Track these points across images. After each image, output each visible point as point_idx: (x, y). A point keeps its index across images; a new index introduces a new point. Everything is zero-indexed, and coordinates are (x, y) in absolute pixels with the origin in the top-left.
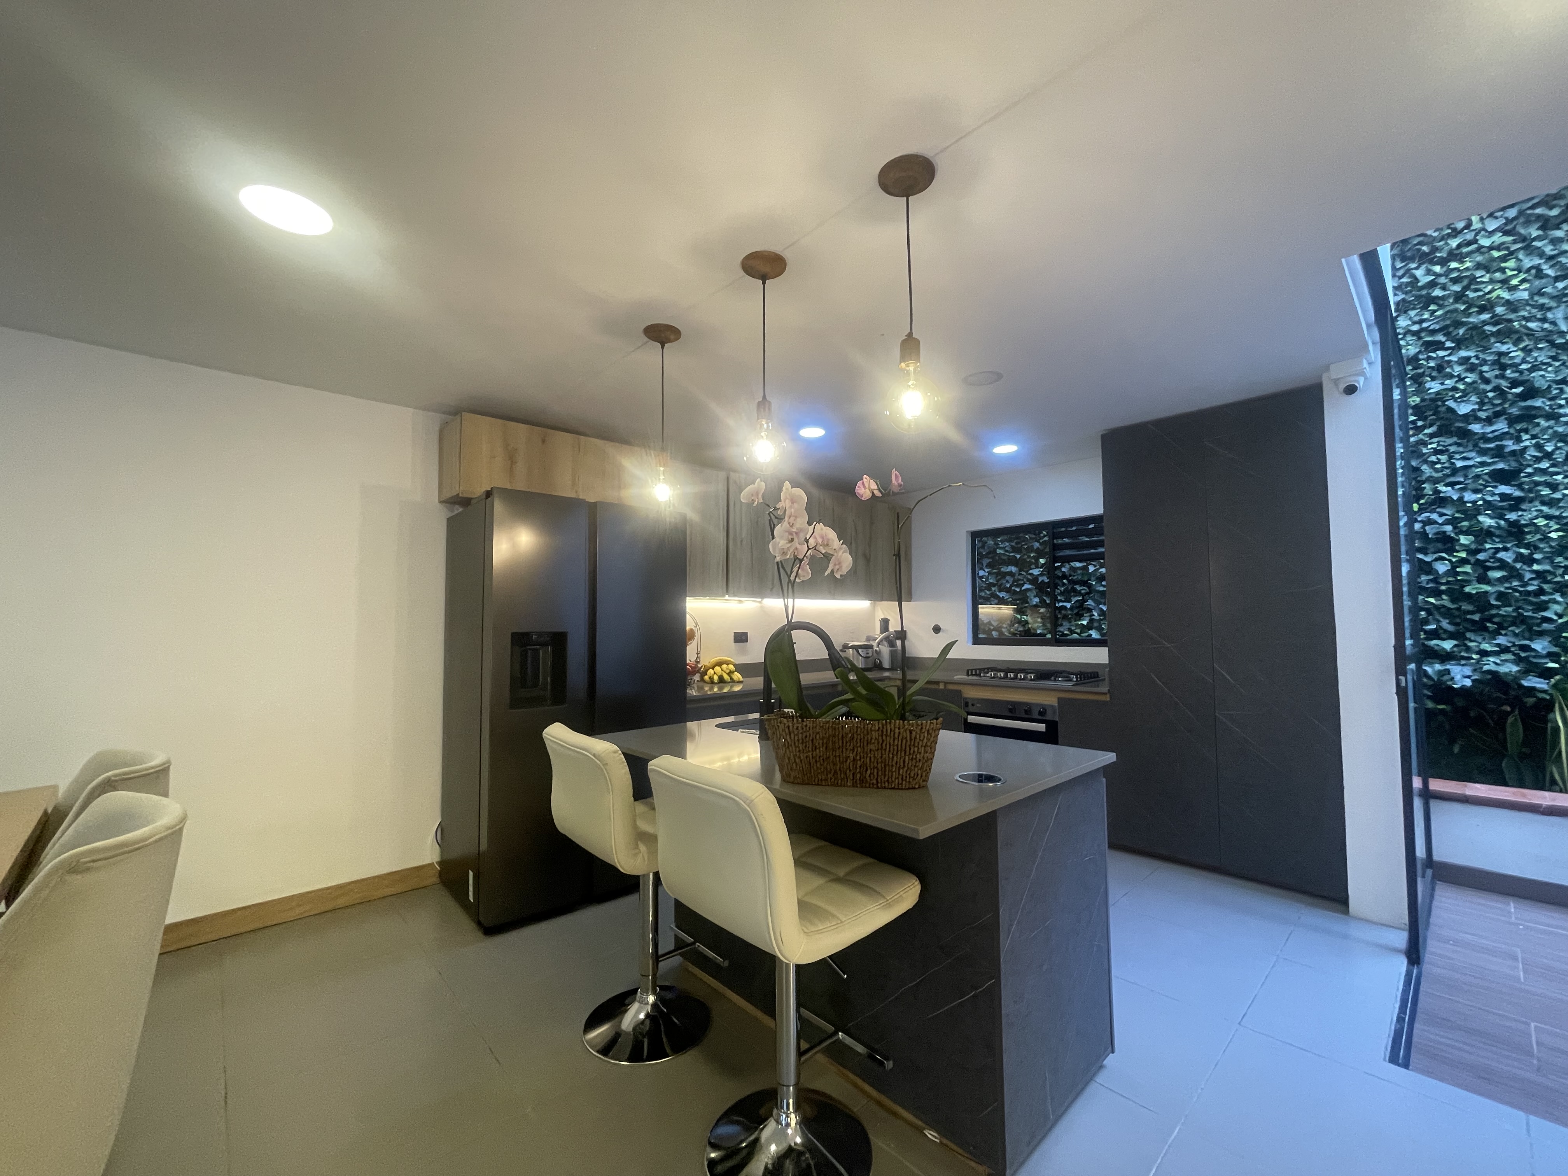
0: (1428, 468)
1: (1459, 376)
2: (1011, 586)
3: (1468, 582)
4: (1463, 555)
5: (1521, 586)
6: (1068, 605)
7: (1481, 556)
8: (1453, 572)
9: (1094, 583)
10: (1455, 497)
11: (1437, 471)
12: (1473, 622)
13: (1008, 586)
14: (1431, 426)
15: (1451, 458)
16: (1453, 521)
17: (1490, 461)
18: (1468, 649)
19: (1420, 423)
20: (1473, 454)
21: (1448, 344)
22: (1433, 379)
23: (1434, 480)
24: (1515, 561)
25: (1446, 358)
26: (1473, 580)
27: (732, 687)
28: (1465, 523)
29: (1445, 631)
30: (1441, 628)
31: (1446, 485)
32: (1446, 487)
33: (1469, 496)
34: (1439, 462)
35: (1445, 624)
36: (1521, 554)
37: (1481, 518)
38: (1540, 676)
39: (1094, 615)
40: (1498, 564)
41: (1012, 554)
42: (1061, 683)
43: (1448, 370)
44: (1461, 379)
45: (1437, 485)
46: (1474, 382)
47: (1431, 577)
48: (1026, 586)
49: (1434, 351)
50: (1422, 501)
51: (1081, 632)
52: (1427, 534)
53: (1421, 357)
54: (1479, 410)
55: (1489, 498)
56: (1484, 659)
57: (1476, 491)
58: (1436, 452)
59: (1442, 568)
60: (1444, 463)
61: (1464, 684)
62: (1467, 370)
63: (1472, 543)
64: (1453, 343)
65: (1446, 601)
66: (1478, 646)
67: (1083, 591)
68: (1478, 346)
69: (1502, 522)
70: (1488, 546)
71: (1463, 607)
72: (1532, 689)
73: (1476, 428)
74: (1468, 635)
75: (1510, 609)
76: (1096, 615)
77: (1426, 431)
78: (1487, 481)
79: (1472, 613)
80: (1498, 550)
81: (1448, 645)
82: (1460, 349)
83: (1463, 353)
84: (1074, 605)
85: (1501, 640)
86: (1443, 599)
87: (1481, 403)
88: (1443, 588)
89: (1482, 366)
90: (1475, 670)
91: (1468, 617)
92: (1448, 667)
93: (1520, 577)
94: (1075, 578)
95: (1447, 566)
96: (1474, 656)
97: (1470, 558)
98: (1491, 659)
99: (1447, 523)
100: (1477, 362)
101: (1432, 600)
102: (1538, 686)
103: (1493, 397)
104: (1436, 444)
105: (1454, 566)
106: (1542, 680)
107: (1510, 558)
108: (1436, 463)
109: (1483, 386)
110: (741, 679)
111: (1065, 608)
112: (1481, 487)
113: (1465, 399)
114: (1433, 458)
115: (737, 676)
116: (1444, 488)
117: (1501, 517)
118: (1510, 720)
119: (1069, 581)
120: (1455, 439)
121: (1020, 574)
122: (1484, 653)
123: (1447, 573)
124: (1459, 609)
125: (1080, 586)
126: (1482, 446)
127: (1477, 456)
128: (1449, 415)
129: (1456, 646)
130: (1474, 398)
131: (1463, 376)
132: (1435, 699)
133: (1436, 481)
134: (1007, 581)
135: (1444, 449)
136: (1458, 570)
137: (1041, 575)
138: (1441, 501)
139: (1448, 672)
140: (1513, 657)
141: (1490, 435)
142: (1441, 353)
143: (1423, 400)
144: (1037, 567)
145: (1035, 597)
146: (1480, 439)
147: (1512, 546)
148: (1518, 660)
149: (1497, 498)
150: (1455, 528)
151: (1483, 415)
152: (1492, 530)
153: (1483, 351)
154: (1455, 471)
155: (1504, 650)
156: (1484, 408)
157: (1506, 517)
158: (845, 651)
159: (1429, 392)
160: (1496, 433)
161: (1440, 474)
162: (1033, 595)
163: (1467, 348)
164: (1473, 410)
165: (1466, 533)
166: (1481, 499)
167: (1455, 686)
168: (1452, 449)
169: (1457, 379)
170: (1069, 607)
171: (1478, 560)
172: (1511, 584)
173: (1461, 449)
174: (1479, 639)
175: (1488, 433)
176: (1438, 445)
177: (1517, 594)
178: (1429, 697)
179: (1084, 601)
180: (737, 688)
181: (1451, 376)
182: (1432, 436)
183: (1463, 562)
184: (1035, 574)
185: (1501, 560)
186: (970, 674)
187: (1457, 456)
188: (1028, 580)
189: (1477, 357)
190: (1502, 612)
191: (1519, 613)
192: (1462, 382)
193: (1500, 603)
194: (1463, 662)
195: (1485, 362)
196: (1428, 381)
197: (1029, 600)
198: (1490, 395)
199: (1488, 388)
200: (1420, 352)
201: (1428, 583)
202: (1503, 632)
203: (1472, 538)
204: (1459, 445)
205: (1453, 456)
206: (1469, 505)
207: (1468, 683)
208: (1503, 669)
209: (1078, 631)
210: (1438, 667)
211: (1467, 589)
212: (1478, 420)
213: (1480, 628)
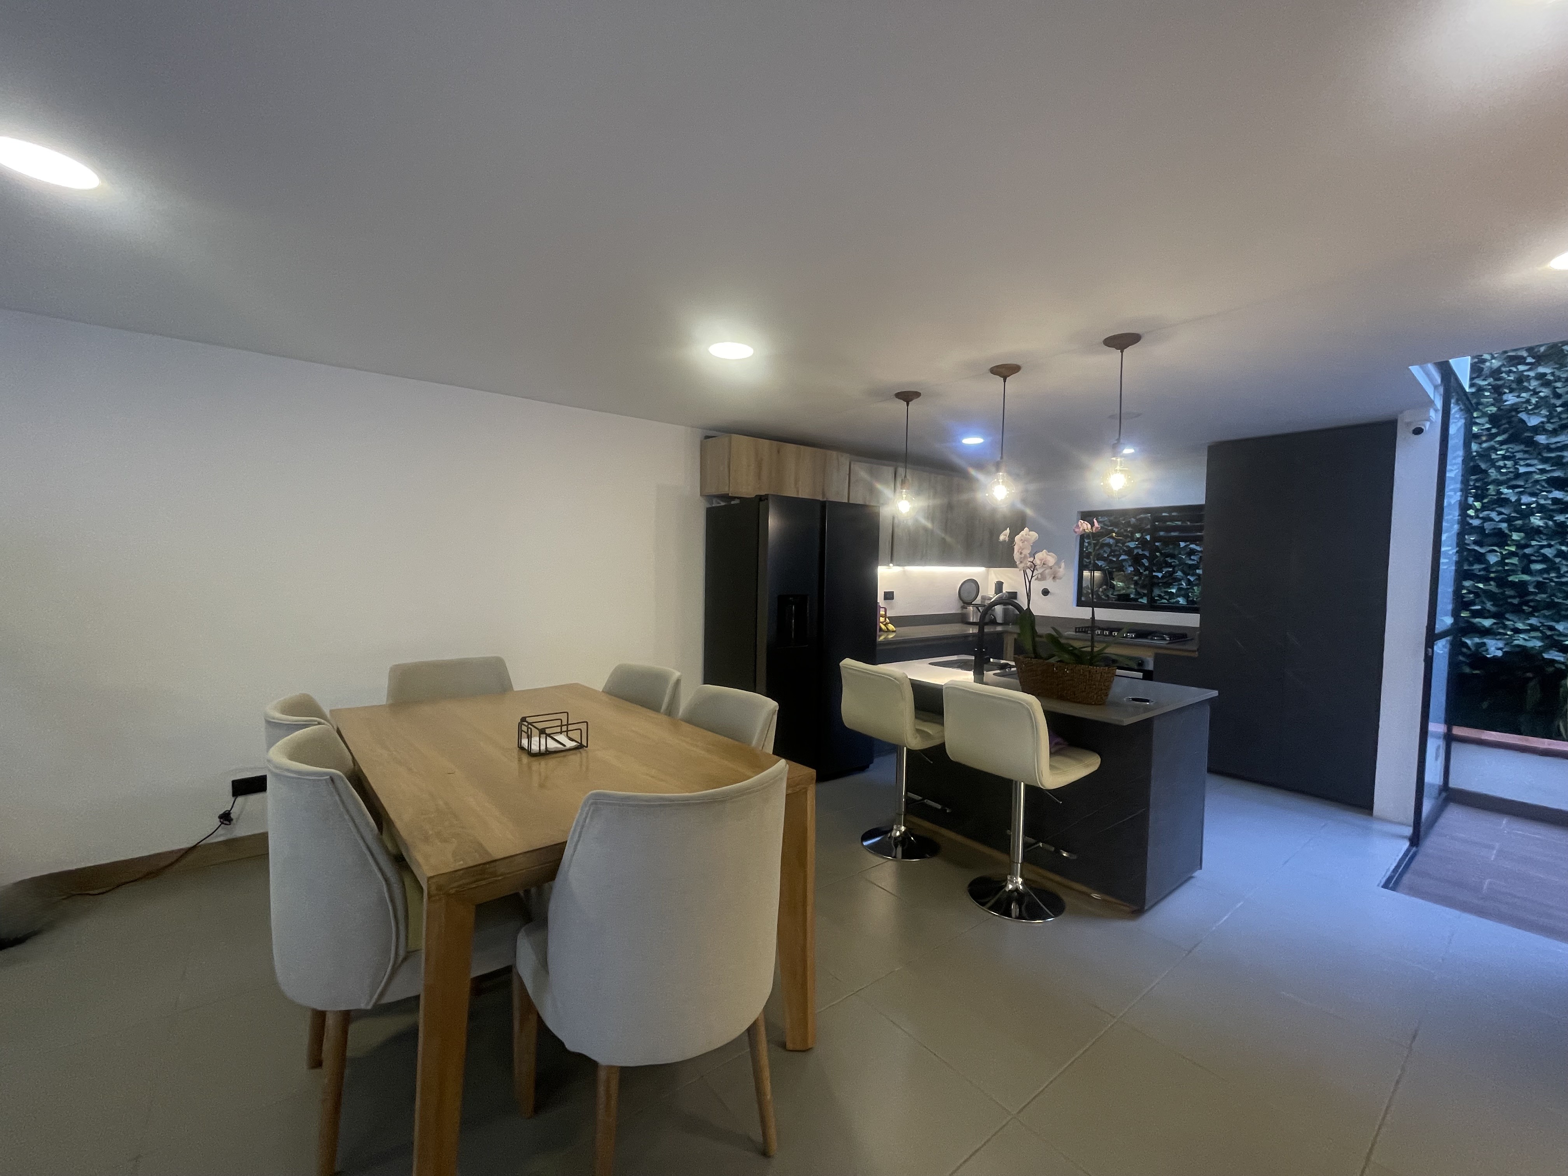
0: (1495, 472)
1: (1534, 390)
2: (1108, 556)
3: (1513, 572)
4: (1513, 549)
5: (1557, 577)
6: (1160, 575)
7: (1528, 551)
8: (1502, 563)
9: (1184, 557)
10: (1513, 499)
11: (1502, 474)
12: (1512, 604)
13: (1106, 555)
14: (1504, 432)
15: (1516, 463)
16: (1509, 520)
17: (1550, 468)
18: (1505, 627)
19: (1494, 431)
20: (1535, 462)
21: (1530, 360)
22: (1512, 391)
23: (1497, 483)
24: (1556, 556)
25: (1525, 373)
26: (1519, 570)
27: (887, 635)
28: (1519, 522)
29: (1489, 611)
30: (1485, 609)
31: (1508, 488)
32: (1508, 489)
33: (1525, 499)
34: (1505, 466)
35: (1489, 605)
36: (1563, 551)
37: (1532, 519)
38: (1560, 651)
39: (1182, 585)
40: (1540, 558)
41: (1110, 528)
42: (1157, 642)
43: (1525, 384)
44: (1535, 393)
45: (1500, 487)
46: (1546, 397)
47: (1483, 566)
48: (1123, 557)
49: (1515, 365)
50: (1485, 501)
51: (1170, 599)
52: (1485, 530)
53: (1503, 369)
54: (1549, 422)
55: (1542, 502)
56: (1516, 635)
57: (1533, 494)
58: (1504, 458)
59: (1493, 559)
60: (1509, 468)
61: (1496, 654)
62: (1542, 385)
63: (1522, 539)
64: (1534, 359)
65: (1492, 587)
66: (1513, 625)
67: (1173, 564)
68: (1556, 363)
69: (1551, 523)
70: (1534, 543)
71: (1506, 593)
72: (1552, 662)
73: (1542, 439)
74: (1507, 616)
75: (1544, 596)
76: (1184, 584)
77: (1499, 438)
78: (1543, 487)
79: (1513, 597)
80: (1542, 547)
81: (1487, 623)
82: (1540, 365)
83: (1541, 370)
84: (1165, 575)
85: (1533, 621)
86: (1491, 585)
87: (1549, 418)
88: (1492, 575)
89: (1556, 382)
90: (1506, 644)
91: (1509, 600)
92: (1485, 640)
93: (1558, 570)
94: (1168, 551)
95: (1498, 557)
96: (1509, 633)
97: (1518, 551)
98: (1521, 636)
99: (1501, 521)
100: (1552, 378)
101: (1481, 585)
102: (1557, 658)
103: (1562, 411)
104: (1504, 451)
105: (1504, 557)
106: (1561, 654)
107: (1550, 554)
108: (1502, 468)
109: (1553, 401)
110: (895, 629)
111: (1157, 577)
112: (1538, 491)
113: (1536, 411)
114: (1501, 463)
115: (891, 627)
116: (1506, 490)
117: (1551, 518)
118: (1531, 684)
119: (1161, 554)
120: (1522, 447)
121: (1116, 546)
122: (1517, 631)
123: (1497, 563)
124: (1503, 593)
125: (1171, 559)
126: (1545, 455)
127: (1539, 464)
128: (1521, 425)
129: (1495, 623)
130: (1544, 412)
131: (1537, 390)
132: (1472, 666)
133: (1499, 483)
134: (1105, 552)
135: (1511, 455)
136: (1507, 561)
137: (1136, 548)
138: (1503, 502)
139: (1484, 644)
140: (1540, 635)
141: (1553, 446)
142: (1521, 368)
143: (1499, 409)
144: (1132, 540)
145: (1129, 566)
146: (1545, 449)
147: (1556, 544)
148: (1544, 638)
149: (1550, 502)
150: (1509, 525)
151: (1549, 427)
152: (1542, 529)
153: (1558, 369)
154: (1518, 476)
155: (1533, 628)
156: (1552, 421)
157: (1555, 519)
158: (967, 608)
159: (1505, 404)
160: (1559, 445)
161: (1504, 478)
162: (1127, 565)
163: (1546, 365)
164: (1542, 423)
165: (1518, 530)
166: (1536, 502)
167: (1488, 656)
168: (1519, 455)
169: (1532, 393)
170: (1160, 577)
171: (1525, 553)
172: (1549, 575)
173: (1526, 456)
174: (1516, 619)
175: (1552, 444)
176: (1506, 453)
177: (1553, 584)
178: (1467, 664)
179: (1174, 572)
180: (891, 636)
181: (1527, 390)
182: (1502, 443)
183: (1512, 554)
184: (1131, 546)
185: (1544, 555)
186: (1077, 631)
187: (1522, 463)
188: (1124, 551)
189: (1553, 374)
190: (1538, 598)
191: (1552, 599)
192: (1537, 396)
193: (1537, 591)
194: (1499, 637)
195: (1559, 379)
196: (1505, 393)
197: (1124, 569)
198: (1559, 409)
199: (1558, 402)
200: (1503, 365)
201: (1479, 571)
202: (1536, 614)
203: (1522, 534)
204: (1525, 452)
205: (1518, 462)
206: (1523, 507)
207: (1499, 654)
208: (1530, 644)
209: (1167, 597)
210: (1477, 640)
211: (1510, 579)
212: (1545, 431)
213: (1517, 610)
